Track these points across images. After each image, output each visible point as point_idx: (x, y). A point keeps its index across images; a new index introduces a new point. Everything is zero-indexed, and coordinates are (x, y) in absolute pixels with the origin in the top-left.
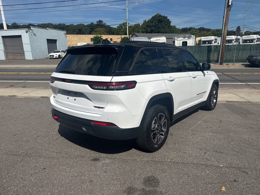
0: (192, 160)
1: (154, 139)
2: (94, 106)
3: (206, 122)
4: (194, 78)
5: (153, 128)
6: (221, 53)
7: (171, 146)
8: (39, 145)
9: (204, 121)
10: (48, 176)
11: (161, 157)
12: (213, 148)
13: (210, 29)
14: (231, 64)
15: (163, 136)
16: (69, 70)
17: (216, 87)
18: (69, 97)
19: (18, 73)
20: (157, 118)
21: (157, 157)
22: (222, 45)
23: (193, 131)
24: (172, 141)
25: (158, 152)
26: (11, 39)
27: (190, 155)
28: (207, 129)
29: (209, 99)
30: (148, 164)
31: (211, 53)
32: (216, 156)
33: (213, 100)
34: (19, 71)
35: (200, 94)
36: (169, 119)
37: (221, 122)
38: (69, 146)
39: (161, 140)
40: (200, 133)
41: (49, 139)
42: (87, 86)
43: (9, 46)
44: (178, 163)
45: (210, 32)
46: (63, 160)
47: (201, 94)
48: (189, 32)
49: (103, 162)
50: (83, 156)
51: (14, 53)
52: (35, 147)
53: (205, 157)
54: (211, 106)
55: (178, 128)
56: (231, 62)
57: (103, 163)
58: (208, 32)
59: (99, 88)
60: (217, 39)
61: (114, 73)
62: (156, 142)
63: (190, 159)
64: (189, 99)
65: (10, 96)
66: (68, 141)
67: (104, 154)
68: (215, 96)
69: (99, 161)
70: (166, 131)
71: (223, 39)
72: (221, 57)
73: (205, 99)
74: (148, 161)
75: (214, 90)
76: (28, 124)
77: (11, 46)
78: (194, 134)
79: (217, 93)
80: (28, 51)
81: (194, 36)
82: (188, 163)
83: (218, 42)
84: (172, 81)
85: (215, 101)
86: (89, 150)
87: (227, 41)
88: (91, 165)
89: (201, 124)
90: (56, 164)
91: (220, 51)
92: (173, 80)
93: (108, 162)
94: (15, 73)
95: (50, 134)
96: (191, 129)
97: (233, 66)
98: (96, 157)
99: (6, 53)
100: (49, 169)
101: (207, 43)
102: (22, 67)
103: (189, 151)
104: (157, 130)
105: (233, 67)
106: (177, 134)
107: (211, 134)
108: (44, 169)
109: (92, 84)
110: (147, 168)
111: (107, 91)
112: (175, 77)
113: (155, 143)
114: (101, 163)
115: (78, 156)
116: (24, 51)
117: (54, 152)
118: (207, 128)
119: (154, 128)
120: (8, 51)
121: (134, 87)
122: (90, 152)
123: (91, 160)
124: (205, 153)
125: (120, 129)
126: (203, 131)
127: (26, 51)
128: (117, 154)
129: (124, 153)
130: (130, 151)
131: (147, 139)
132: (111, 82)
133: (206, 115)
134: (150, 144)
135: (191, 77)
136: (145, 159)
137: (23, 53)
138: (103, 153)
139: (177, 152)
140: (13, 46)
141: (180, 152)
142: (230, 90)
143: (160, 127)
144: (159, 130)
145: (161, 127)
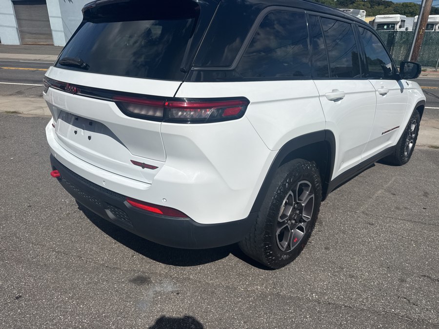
0: (372, 299)
1: (281, 240)
2: (131, 161)
3: (394, 194)
4: (383, 94)
5: (282, 217)
6: (415, 47)
7: (318, 255)
8: (26, 228)
9: (388, 190)
10: (21, 321)
11: (295, 284)
12: (419, 268)
13: (391, 2)
14: (431, 70)
15: (303, 232)
16: (75, 61)
17: (418, 115)
18: (78, 129)
19: (35, 69)
20: (294, 192)
21: (285, 285)
22: (419, 32)
23: (367, 214)
24: (320, 240)
25: (289, 270)
26: (28, 6)
27: (365, 286)
28: (398, 212)
29: (401, 142)
30: (263, 304)
31: (393, 47)
32: (430, 291)
33: (409, 144)
34: (39, 65)
35: (387, 133)
36: (321, 192)
37: (426, 196)
38: (89, 238)
39: (297, 242)
40: (384, 222)
41: (51, 215)
42: (113, 105)
43: (26, 20)
44: (337, 307)
45: (390, 8)
46: (67, 275)
47: (389, 131)
48: (351, 6)
49: (158, 289)
50: (114, 268)
51: (35, 34)
52: (15, 235)
53: (403, 292)
54: (404, 156)
55: (334, 204)
56: (431, 66)
57: (157, 293)
58: (388, 8)
59: (143, 112)
60: (404, 21)
61: (185, 72)
62: (285, 247)
63: (367, 298)
64: (365, 144)
65: (9, 112)
66: (91, 223)
67: (163, 265)
68: (413, 135)
69: (148, 285)
70: (310, 220)
71: (422, 18)
72: (412, 56)
73: (395, 144)
74: (263, 296)
75: (414, 123)
76: (20, 175)
77: (29, 20)
78: (370, 224)
79: (417, 129)
80: (58, 31)
81: (363, 12)
82: (363, 310)
83: (405, 27)
84: (336, 100)
85: (411, 145)
86: (132, 252)
87: (428, 25)
88: (128, 297)
89: (382, 197)
90: (48, 287)
91: (412, 43)
92: (341, 99)
93: (170, 289)
94: (30, 69)
95: (58, 202)
96: (362, 209)
97: (435, 73)
98: (144, 272)
99: (22, 33)
100: (29, 300)
101: (385, 27)
102: (45, 59)
103: (362, 270)
104: (289, 220)
105: (434, 75)
106: (332, 221)
107: (409, 225)
108: (17, 298)
109: (125, 101)
110: (259, 316)
111: (163, 123)
112: (345, 92)
113: (284, 250)
114: (151, 293)
115: (103, 265)
116: (51, 30)
117: (53, 251)
118: (398, 208)
119: (284, 216)
120: (25, 29)
121: (240, 115)
122: (133, 256)
123: (130, 281)
124: (402, 281)
125: (197, 225)
126: (390, 216)
127: (55, 31)
128: (192, 267)
129: (208, 265)
130: (223, 260)
131: (266, 245)
132: (174, 99)
133: (392, 176)
134: (271, 255)
135: (377, 93)
136: (257, 289)
137: (49, 35)
138: (159, 262)
139: (334, 272)
140: (31, 20)
141: (341, 274)
142: (434, 121)
143: (298, 212)
144: (294, 220)
145: (301, 213)
